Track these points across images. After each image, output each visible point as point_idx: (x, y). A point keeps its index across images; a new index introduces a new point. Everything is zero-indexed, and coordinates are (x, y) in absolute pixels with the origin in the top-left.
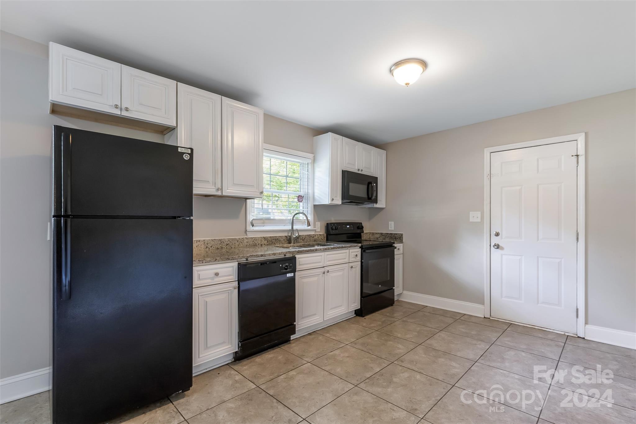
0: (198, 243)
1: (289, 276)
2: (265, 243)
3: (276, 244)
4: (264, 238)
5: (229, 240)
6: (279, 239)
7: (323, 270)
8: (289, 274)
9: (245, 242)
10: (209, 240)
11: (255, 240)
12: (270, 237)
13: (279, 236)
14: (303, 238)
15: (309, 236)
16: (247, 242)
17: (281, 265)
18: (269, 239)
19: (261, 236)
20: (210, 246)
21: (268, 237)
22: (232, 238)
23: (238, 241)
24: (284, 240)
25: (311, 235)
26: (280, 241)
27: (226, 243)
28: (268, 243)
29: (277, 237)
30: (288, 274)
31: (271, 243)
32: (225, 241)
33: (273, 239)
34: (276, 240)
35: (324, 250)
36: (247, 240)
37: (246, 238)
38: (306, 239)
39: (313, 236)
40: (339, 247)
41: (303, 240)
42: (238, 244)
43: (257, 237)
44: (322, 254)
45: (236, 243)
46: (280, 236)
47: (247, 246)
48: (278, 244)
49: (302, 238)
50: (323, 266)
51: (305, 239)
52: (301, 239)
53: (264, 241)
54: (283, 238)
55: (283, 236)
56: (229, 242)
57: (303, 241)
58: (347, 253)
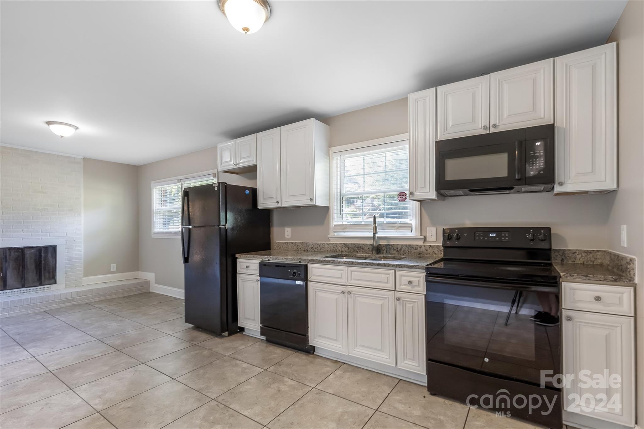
0: (292, 244)
1: (298, 283)
2: (346, 250)
3: (359, 252)
4: (345, 245)
5: (313, 244)
6: (362, 247)
7: (344, 289)
8: (299, 282)
9: (326, 247)
10: (299, 243)
11: (336, 246)
12: (351, 244)
13: (362, 244)
14: (397, 248)
15: (410, 246)
16: (328, 248)
17: (289, 271)
18: (350, 246)
19: (341, 243)
20: (300, 247)
21: (349, 244)
22: (315, 243)
23: (320, 246)
24: (369, 249)
25: (412, 246)
26: (363, 249)
27: (311, 246)
28: (349, 251)
29: (360, 245)
30: (297, 281)
31: (352, 250)
32: (310, 245)
33: (355, 247)
34: (358, 248)
35: (345, 264)
36: (327, 246)
37: (327, 243)
38: (403, 250)
39: (416, 246)
40: (373, 263)
41: (398, 251)
42: (320, 248)
43: (338, 243)
44: (344, 268)
45: (318, 247)
46: (364, 244)
47: (328, 251)
48: (361, 252)
49: (395, 248)
50: (346, 284)
51: (401, 250)
52: (394, 250)
53: (344, 247)
54: (367, 247)
55: (367, 244)
56: (313, 246)
57: (397, 253)
58: (390, 275)
